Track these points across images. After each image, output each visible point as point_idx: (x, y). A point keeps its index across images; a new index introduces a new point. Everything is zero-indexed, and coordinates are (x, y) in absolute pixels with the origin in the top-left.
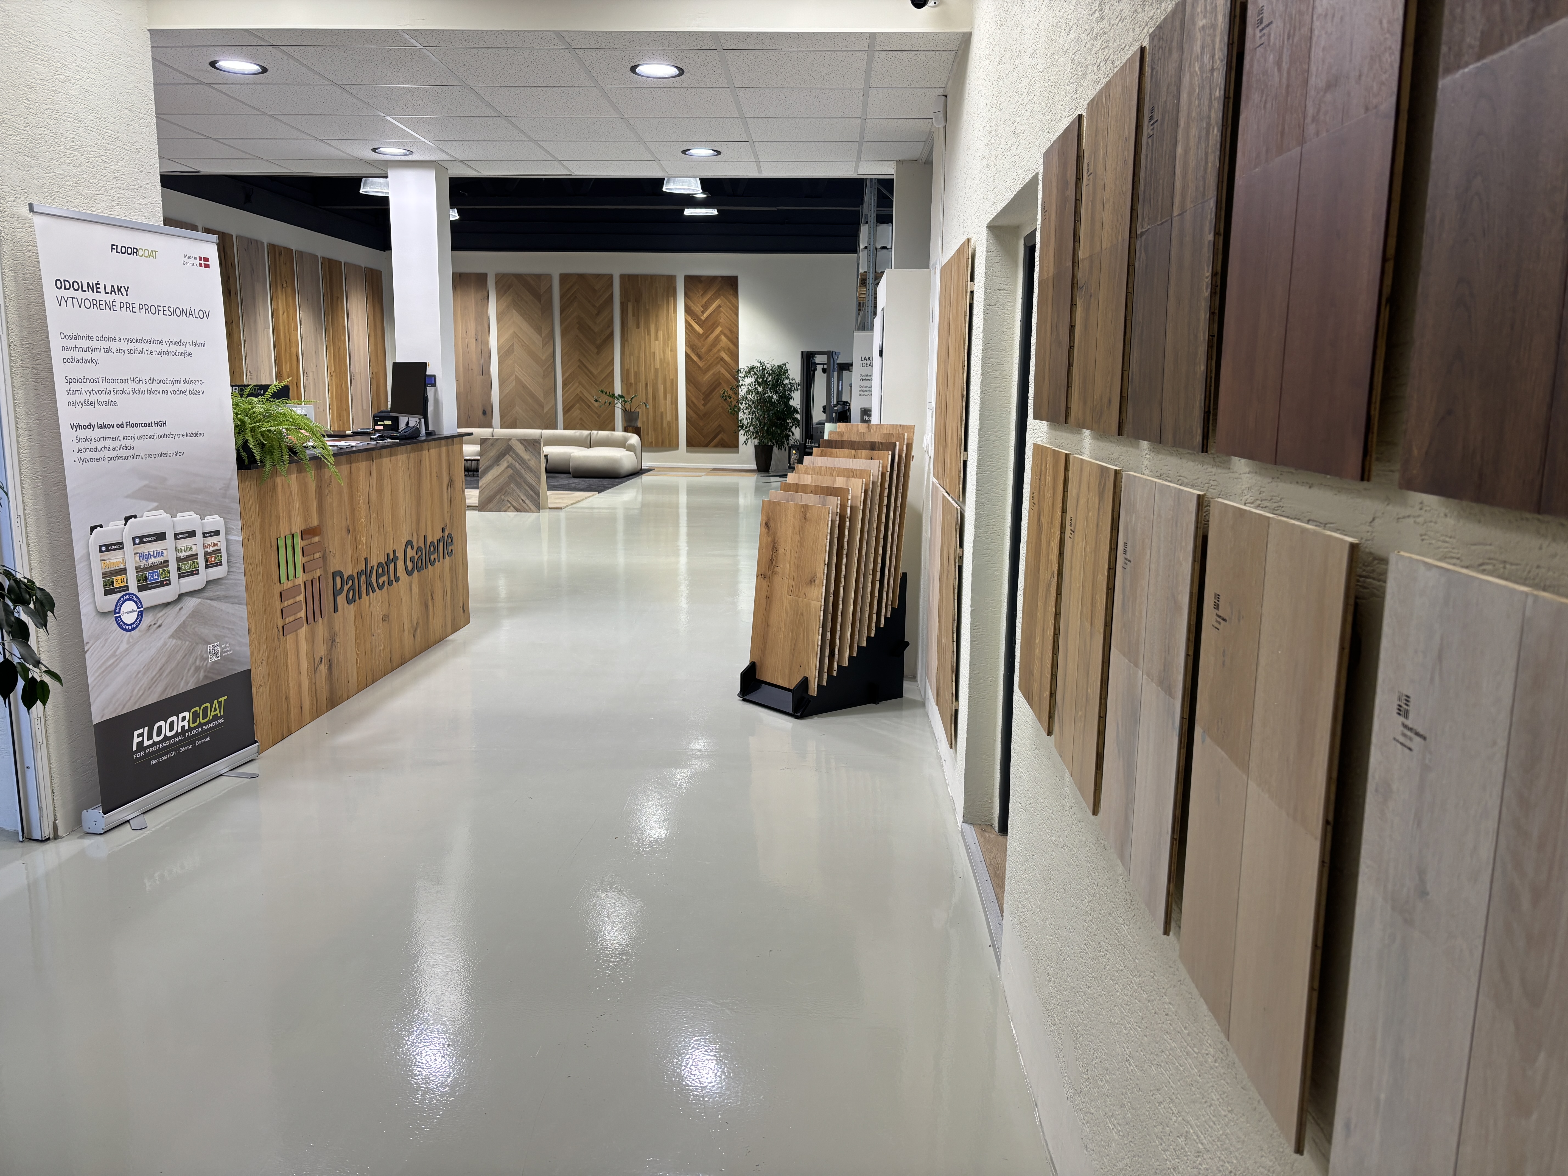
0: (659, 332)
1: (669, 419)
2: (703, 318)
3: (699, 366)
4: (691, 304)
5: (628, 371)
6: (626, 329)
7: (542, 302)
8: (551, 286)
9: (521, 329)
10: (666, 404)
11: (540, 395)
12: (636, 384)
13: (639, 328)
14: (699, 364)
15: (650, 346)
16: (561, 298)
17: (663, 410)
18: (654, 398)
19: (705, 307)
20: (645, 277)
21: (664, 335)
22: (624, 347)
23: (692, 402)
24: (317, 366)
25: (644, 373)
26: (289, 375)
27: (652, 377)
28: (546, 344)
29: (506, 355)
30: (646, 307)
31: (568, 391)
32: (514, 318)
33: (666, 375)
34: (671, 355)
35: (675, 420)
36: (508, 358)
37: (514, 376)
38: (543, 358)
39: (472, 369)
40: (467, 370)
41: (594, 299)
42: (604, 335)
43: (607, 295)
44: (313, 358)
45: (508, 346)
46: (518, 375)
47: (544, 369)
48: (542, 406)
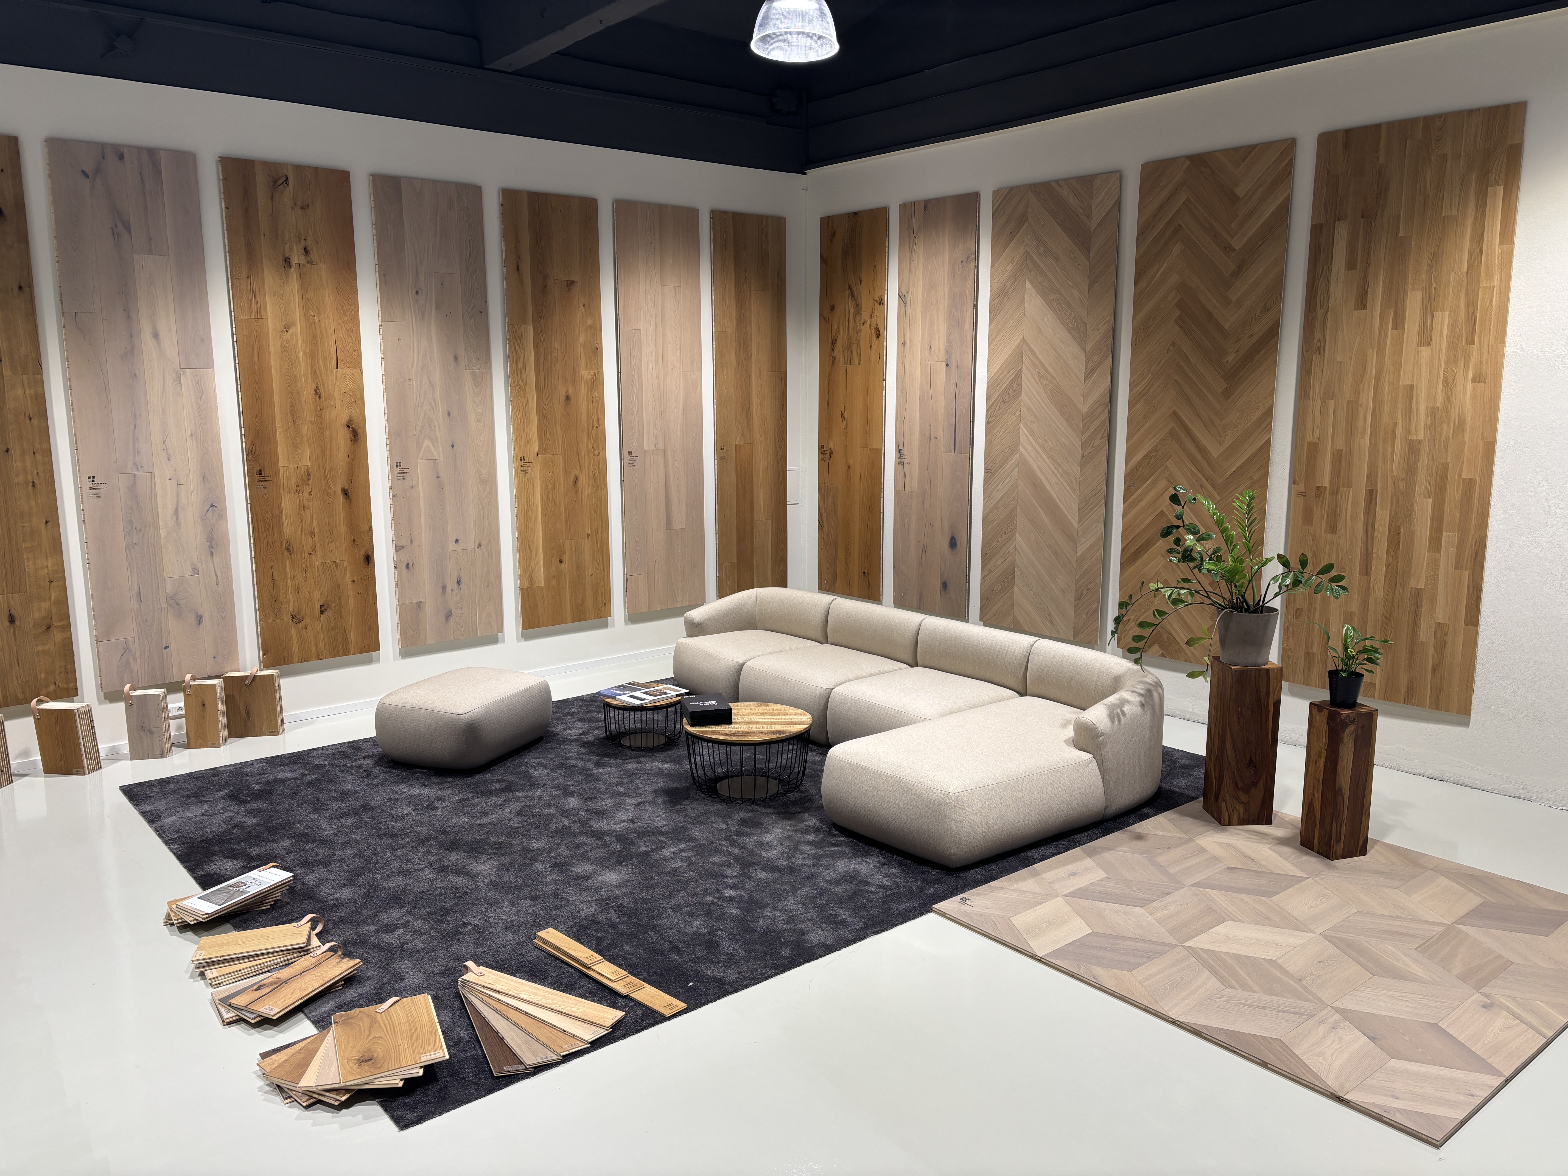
1: (1441, 616)
5: (1314, 448)
6: (1320, 313)
7: (1093, 254)
8: (1117, 204)
9: (1040, 330)
10: (1434, 565)
12: (1335, 492)
13: (1364, 307)
15: (1397, 365)
16: (1141, 234)
17: (1422, 585)
21: (1453, 327)
22: (1308, 373)
24: (453, 446)
25: (1369, 456)
26: (309, 475)
27: (1395, 473)
28: (1094, 369)
29: (1004, 402)
30: (1397, 233)
31: (1139, 501)
32: (1026, 304)
33: (1445, 466)
34: (1474, 397)
35: (1466, 624)
36: (1008, 410)
37: (1017, 456)
38: (1085, 409)
39: (936, 438)
40: (928, 439)
41: (1233, 225)
42: (1251, 336)
43: (1269, 209)
44: (435, 427)
45: (1010, 379)
46: (1027, 456)
47: (1084, 438)
48: (1072, 539)
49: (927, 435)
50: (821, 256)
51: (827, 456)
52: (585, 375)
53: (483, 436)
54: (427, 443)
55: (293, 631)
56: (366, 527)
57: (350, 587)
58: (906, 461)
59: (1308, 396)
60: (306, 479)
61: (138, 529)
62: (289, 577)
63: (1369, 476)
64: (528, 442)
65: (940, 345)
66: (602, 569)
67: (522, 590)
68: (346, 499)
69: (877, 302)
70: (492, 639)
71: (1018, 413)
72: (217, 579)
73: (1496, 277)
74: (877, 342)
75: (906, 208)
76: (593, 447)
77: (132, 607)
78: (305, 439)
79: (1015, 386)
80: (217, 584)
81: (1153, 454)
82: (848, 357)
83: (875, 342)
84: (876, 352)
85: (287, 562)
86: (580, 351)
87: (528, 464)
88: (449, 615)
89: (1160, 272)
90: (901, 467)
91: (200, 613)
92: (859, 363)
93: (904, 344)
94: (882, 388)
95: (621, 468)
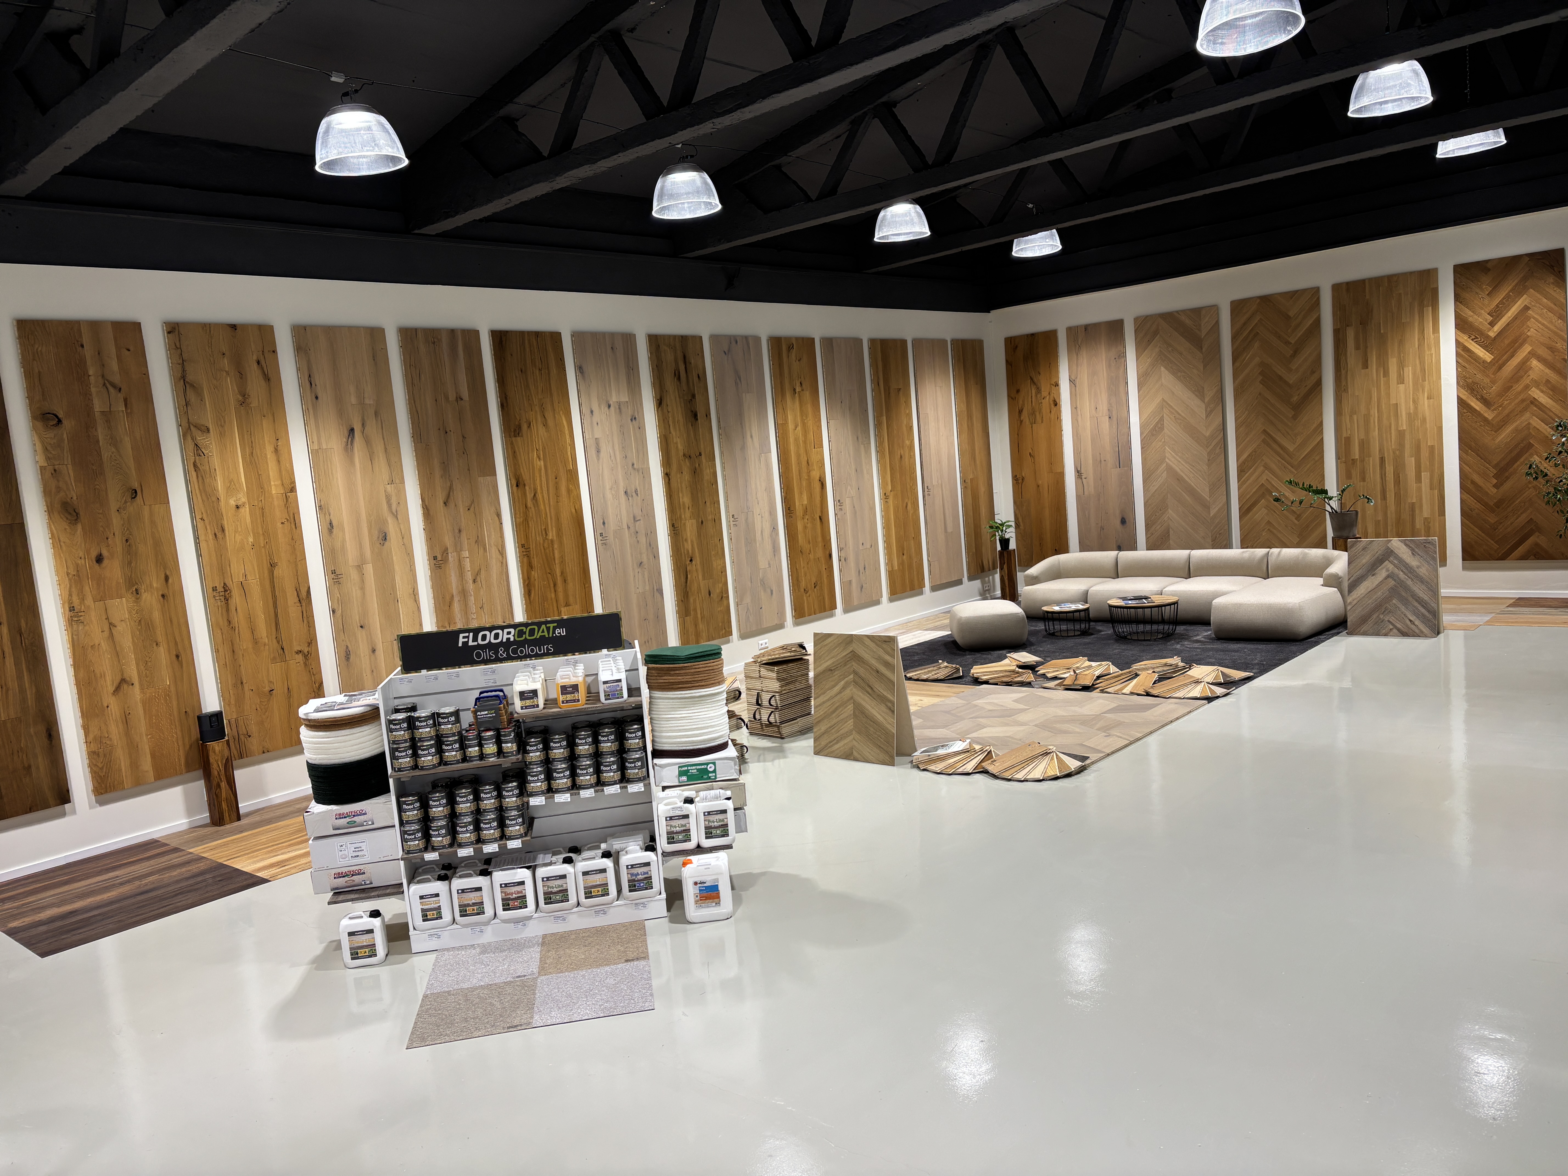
0: (1406, 369)
1: (1426, 513)
2: (1492, 334)
3: (1486, 420)
4: (1467, 313)
5: (1348, 440)
6: (1343, 372)
7: (1204, 350)
8: (1217, 323)
9: (1173, 393)
10: (1419, 490)
11: (1203, 490)
12: (1362, 461)
13: (1367, 368)
14: (1486, 415)
15: (1388, 395)
16: (1234, 338)
17: (1415, 500)
18: (1397, 481)
19: (1497, 315)
20: (1377, 281)
21: (1414, 374)
23: (1473, 482)
24: (859, 489)
25: (1379, 440)
26: (807, 509)
27: (1393, 447)
28: (1211, 412)
29: (1153, 435)
30: (1380, 331)
31: (1248, 480)
32: (1163, 379)
33: (1419, 441)
34: (1429, 406)
35: (1439, 516)
36: (1155, 439)
37: (1165, 465)
38: (1208, 434)
39: (1105, 461)
40: (1099, 462)
41: (1289, 331)
42: (1306, 386)
43: (1309, 322)
44: (852, 477)
45: (1155, 422)
46: (1171, 463)
47: (1208, 450)
48: (1207, 507)
49: (1099, 459)
50: (1007, 361)
51: (1020, 481)
52: (907, 442)
53: (869, 484)
54: (849, 487)
55: (805, 597)
56: (828, 538)
57: (824, 572)
58: (1083, 477)
59: (1342, 414)
60: (806, 512)
62: (802, 568)
63: (1380, 450)
64: (887, 484)
65: (1103, 407)
66: (921, 558)
67: (888, 569)
68: (821, 521)
69: (1053, 385)
70: (877, 602)
71: (1163, 440)
72: (777, 572)
73: (1433, 349)
75: (1070, 330)
76: (913, 485)
77: (749, 586)
78: (804, 488)
79: (1159, 425)
80: (777, 575)
81: (1254, 453)
82: (1032, 419)
83: (1054, 409)
84: (1054, 414)
86: (904, 428)
87: (888, 498)
88: (862, 587)
89: (1247, 358)
90: (1080, 481)
91: (772, 588)
92: (1042, 422)
93: (1076, 408)
94: (1061, 436)
95: (924, 497)
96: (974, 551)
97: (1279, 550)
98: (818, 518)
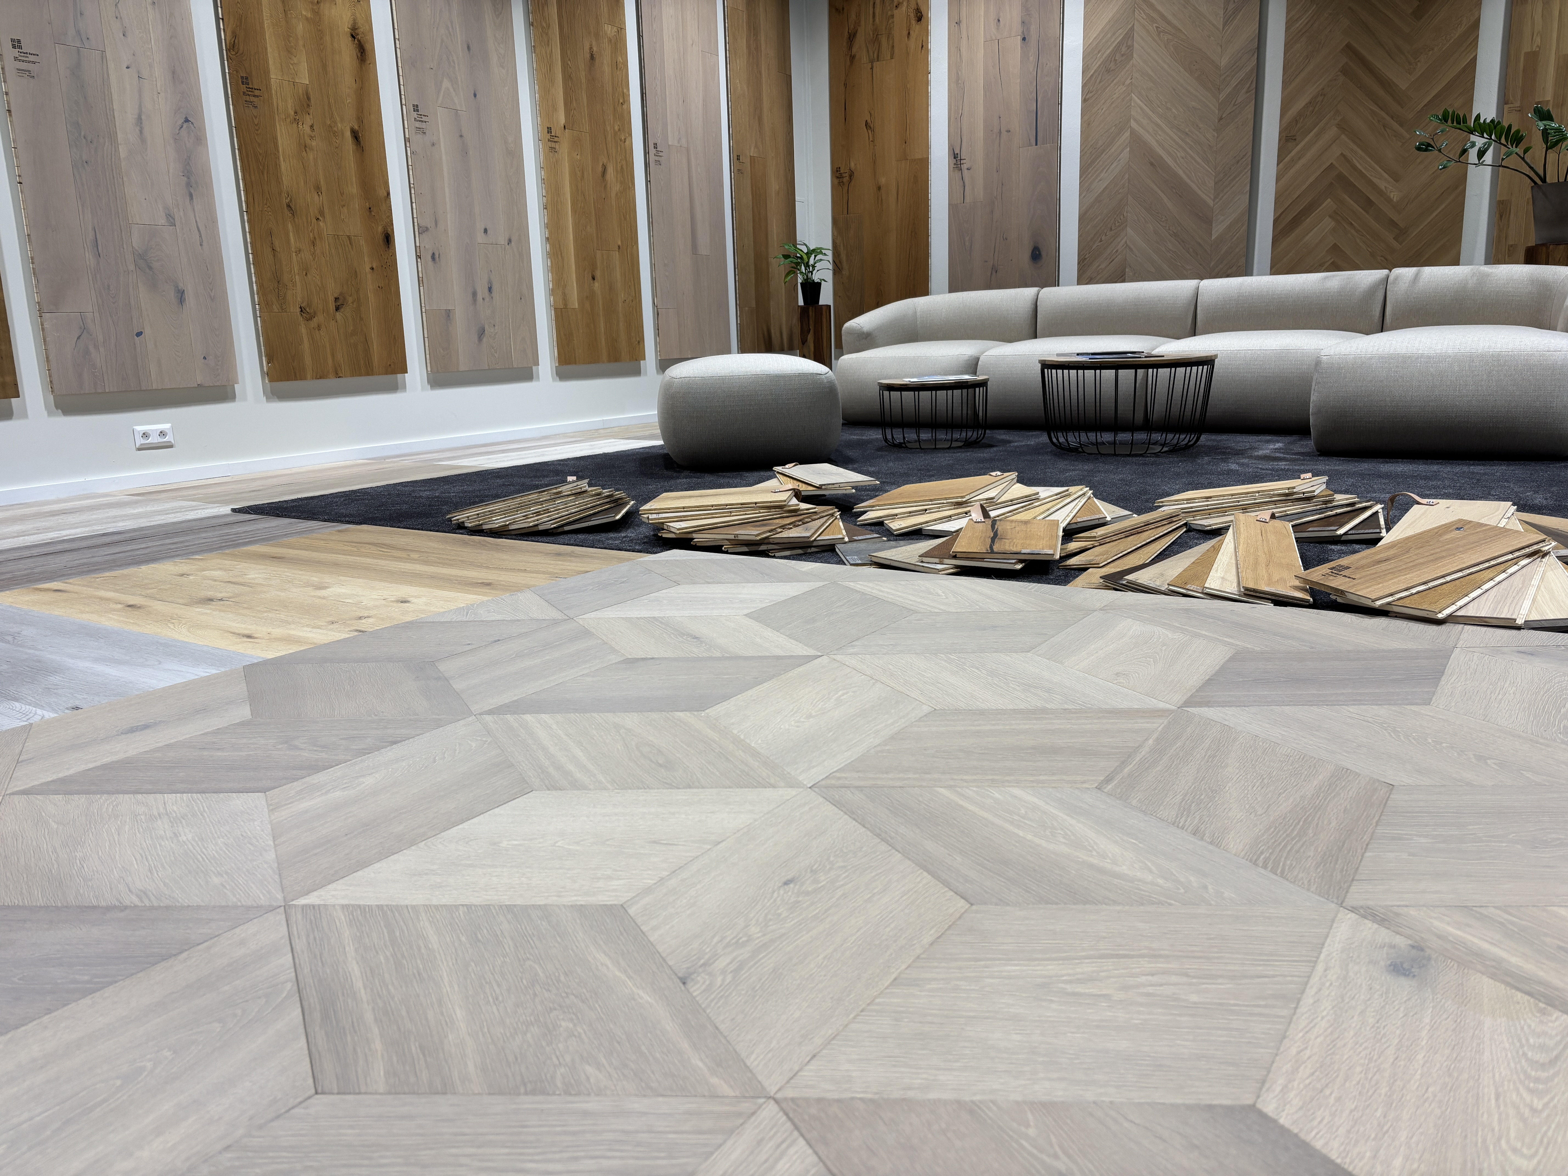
5: (1533, 60)
11: (1203, 184)
12: (1560, 104)
24: (475, 95)
26: (309, 99)
28: (1235, 12)
29: (1108, 71)
31: (1300, 158)
36: (1113, 80)
37: (1127, 134)
38: (1224, 62)
39: (1008, 131)
40: (996, 134)
44: (454, 62)
45: (1116, 42)
46: (1141, 131)
47: (1222, 96)
48: (1206, 219)
49: (996, 129)
51: (844, 181)
53: (507, 88)
54: (446, 84)
55: (303, 330)
56: (382, 193)
57: (369, 276)
58: (964, 167)
60: (305, 106)
61: (89, 139)
62: (293, 249)
64: (555, 109)
65: (1013, 17)
66: (634, 295)
67: (555, 309)
68: (357, 145)
70: (526, 374)
71: (1129, 81)
72: (200, 236)
74: (918, 27)
76: (619, 130)
77: (88, 263)
78: (301, 43)
79: (1124, 49)
80: (201, 245)
81: (1319, 99)
82: (874, 53)
83: (916, 28)
84: (916, 39)
85: (290, 226)
87: (556, 139)
88: (481, 333)
90: (958, 174)
91: (181, 286)
92: (892, 58)
93: (958, 23)
94: (927, 83)
95: (647, 165)
96: (753, 304)
97: (1413, 270)
98: (348, 134)
